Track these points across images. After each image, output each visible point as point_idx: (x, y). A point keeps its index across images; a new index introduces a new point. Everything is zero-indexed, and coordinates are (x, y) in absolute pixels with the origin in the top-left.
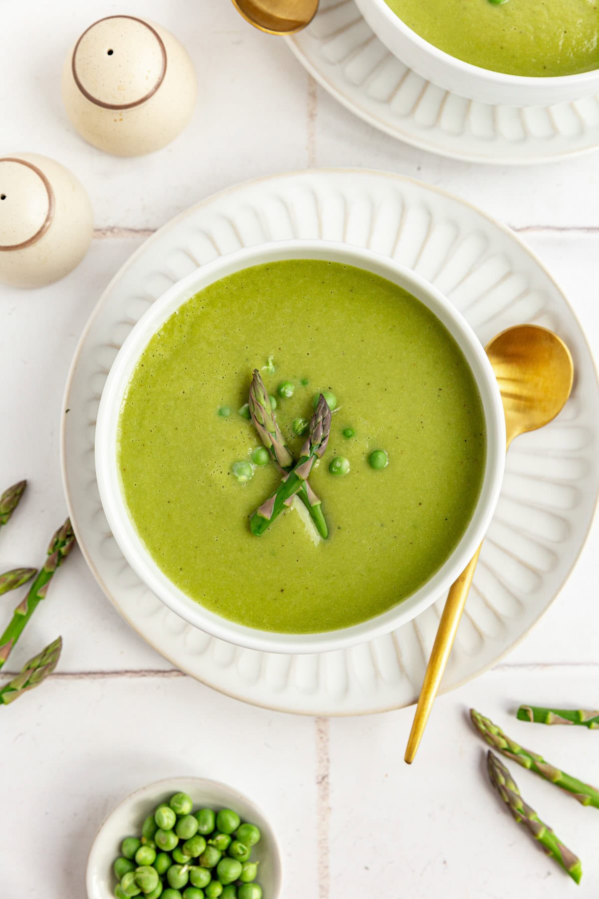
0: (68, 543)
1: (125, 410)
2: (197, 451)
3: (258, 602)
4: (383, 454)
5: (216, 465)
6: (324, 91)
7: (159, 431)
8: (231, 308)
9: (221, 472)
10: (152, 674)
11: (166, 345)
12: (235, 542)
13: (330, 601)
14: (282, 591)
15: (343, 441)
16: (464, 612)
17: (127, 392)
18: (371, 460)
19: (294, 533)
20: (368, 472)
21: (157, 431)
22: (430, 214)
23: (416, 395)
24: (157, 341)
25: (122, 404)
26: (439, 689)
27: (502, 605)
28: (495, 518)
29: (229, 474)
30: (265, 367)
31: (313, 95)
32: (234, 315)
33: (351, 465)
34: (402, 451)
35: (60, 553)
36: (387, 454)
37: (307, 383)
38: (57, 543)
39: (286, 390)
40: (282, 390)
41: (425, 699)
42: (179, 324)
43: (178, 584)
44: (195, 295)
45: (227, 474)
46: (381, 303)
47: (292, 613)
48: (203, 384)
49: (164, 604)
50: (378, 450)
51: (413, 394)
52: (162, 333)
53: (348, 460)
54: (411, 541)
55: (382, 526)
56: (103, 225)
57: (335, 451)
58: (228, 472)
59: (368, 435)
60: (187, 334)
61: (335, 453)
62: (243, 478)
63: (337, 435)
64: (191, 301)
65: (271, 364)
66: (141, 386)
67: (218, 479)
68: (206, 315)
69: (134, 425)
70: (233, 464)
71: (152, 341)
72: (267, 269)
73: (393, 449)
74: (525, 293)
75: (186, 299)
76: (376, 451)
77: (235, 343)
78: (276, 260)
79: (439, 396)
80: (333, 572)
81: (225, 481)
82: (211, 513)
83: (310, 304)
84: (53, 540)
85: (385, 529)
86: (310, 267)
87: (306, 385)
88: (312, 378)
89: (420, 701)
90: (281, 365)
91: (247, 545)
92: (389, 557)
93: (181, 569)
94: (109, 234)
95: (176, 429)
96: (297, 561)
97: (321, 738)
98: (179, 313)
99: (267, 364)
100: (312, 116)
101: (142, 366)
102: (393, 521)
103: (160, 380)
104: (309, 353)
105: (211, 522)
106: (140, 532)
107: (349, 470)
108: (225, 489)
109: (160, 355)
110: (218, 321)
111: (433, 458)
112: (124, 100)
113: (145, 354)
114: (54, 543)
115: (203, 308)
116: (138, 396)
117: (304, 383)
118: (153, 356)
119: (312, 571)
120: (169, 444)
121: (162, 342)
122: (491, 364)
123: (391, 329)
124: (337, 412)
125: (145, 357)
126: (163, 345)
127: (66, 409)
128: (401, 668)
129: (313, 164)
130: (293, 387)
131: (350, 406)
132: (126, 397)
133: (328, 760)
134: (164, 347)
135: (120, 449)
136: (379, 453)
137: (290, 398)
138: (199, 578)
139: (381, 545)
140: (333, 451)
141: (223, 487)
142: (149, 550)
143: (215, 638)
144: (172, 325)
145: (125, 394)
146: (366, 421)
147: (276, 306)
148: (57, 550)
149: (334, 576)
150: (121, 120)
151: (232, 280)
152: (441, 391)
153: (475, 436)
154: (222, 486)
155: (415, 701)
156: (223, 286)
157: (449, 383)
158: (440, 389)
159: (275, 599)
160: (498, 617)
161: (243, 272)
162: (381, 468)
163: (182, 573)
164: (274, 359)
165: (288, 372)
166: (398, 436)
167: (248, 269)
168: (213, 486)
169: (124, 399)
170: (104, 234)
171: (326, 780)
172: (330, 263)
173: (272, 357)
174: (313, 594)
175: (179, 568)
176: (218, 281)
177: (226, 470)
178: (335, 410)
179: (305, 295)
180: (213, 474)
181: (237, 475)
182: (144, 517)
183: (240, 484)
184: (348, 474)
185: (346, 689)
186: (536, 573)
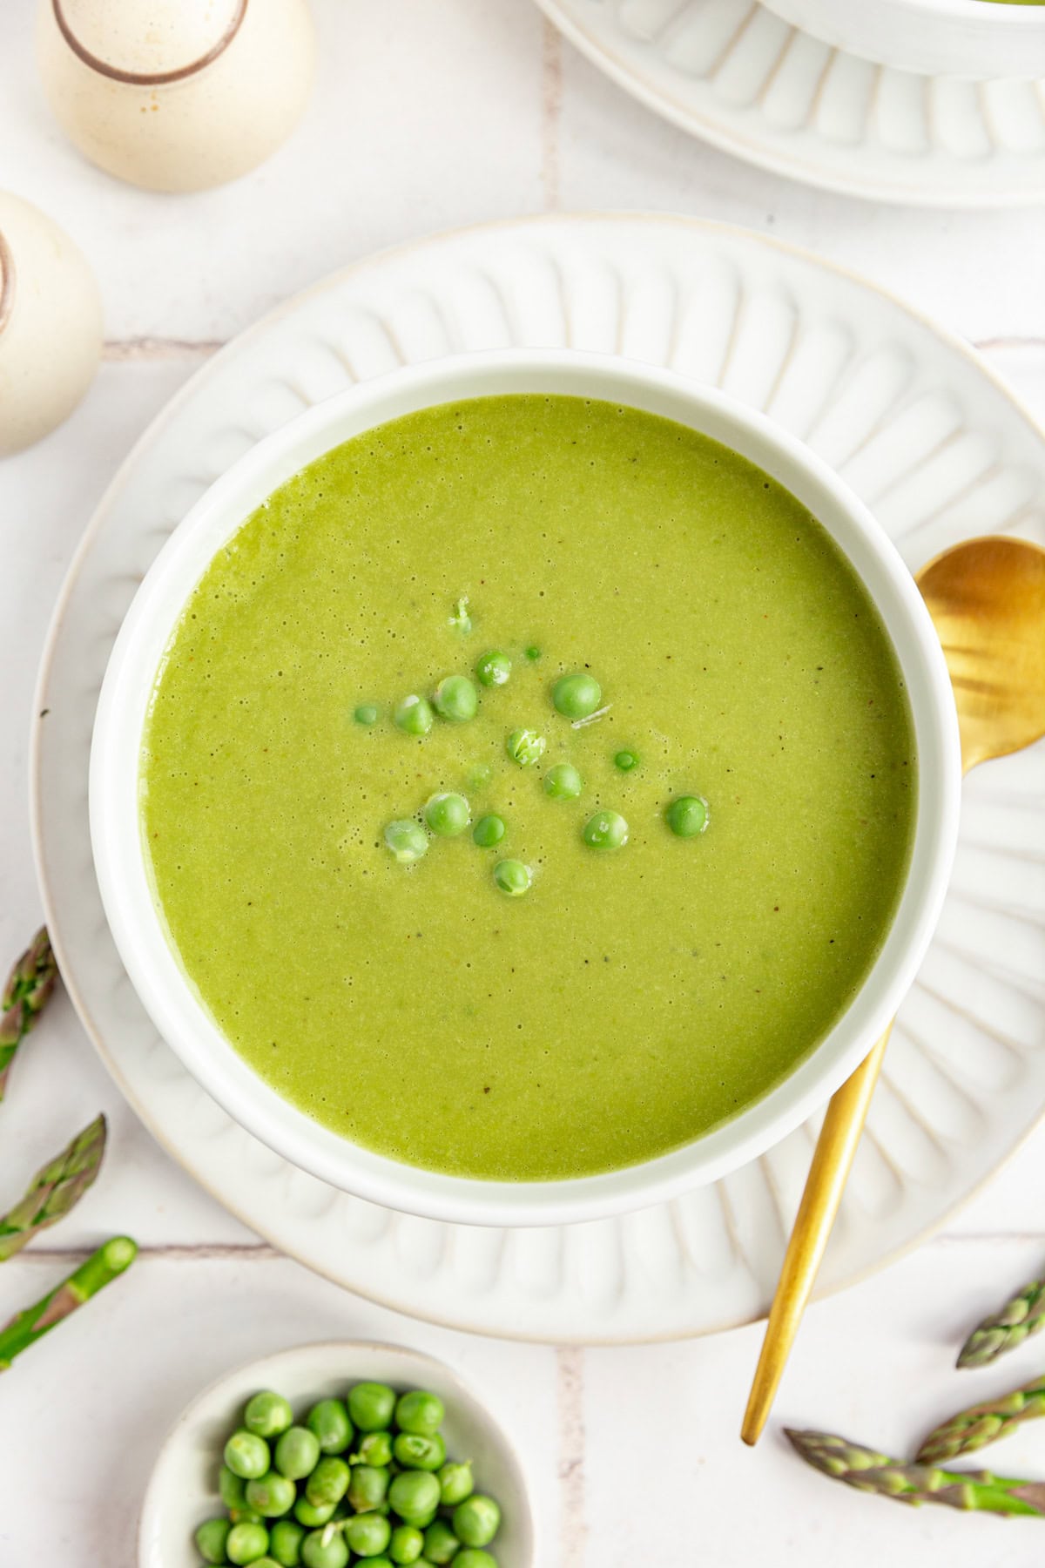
0: (40, 984)
1: (157, 710)
2: (309, 797)
3: (435, 1113)
4: (699, 805)
5: (349, 827)
6: (579, 57)
7: (228, 755)
8: (379, 497)
9: (361, 842)
10: (223, 1252)
11: (242, 573)
12: (389, 989)
13: (586, 1112)
14: (487, 1090)
15: (615, 778)
16: (865, 1130)
17: (160, 674)
18: (673, 817)
19: (513, 971)
20: (666, 843)
21: (224, 756)
22: (795, 309)
23: (769, 679)
24: (225, 565)
25: (151, 698)
26: (812, 1287)
27: (941, 1115)
28: (936, 942)
29: (377, 845)
30: (452, 621)
31: (554, 68)
32: (385, 510)
33: (630, 827)
34: (737, 798)
35: (26, 1006)
36: (706, 804)
37: (539, 655)
38: (19, 985)
39: (495, 670)
40: (487, 670)
41: (784, 1310)
42: (270, 530)
43: (268, 1075)
44: (304, 469)
45: (373, 846)
46: (695, 486)
47: (506, 1139)
48: (321, 656)
49: (234, 1119)
50: (687, 795)
51: (762, 679)
52: (235, 549)
53: (625, 818)
54: (756, 988)
55: (695, 954)
56: (123, 333)
57: (598, 799)
58: (376, 841)
59: (667, 764)
60: (287, 550)
61: (598, 803)
62: (406, 856)
63: (601, 765)
64: (295, 482)
65: (463, 613)
66: (191, 659)
67: (354, 855)
68: (328, 511)
69: (176, 741)
70: (386, 825)
71: (215, 565)
72: (457, 414)
73: (720, 793)
74: (992, 471)
75: (282, 479)
76: (683, 799)
77: (388, 570)
78: (474, 395)
79: (817, 682)
80: (594, 1052)
81: (369, 859)
82: (338, 927)
83: (546, 488)
84: (10, 980)
85: (701, 961)
86: (547, 411)
87: (536, 660)
88: (548, 644)
89: (775, 1313)
90: (485, 615)
91: (413, 995)
92: (710, 1020)
93: (274, 1045)
94: (135, 351)
95: (266, 750)
96: (520, 1027)
97: (569, 1385)
98: (271, 507)
99: (456, 613)
100: (551, 110)
101: (194, 617)
102: (719, 945)
103: (230, 647)
104: (545, 591)
105: (338, 945)
106: (187, 966)
107: (626, 838)
108: (370, 876)
109: (230, 594)
110: (352, 523)
111: (805, 812)
112: (160, 64)
113: (198, 592)
114: (12, 987)
115: (321, 495)
116: (183, 682)
117: (532, 654)
118: (217, 597)
119: (549, 1049)
120: (251, 782)
121: (234, 568)
122: (931, 615)
123: (716, 542)
124: (602, 716)
125: (199, 600)
126: (236, 574)
127: (42, 710)
128: (733, 1246)
129: (553, 205)
130: (510, 664)
131: (630, 705)
132: (158, 683)
133: (582, 1429)
134: (240, 578)
135: (146, 792)
136: (689, 802)
137: (503, 686)
138: (311, 1064)
139: (694, 994)
140: (594, 799)
141: (365, 872)
142: (208, 1004)
143: (345, 1195)
144: (256, 532)
145: (157, 676)
146: (662, 736)
147: (475, 491)
148: (19, 1000)
149: (596, 1059)
150: (155, 108)
151: (383, 437)
152: (821, 672)
153: (893, 766)
154: (362, 871)
155: (763, 1314)
156: (363, 449)
157: (839, 655)
158: (820, 669)
159: (472, 1108)
160: (934, 1143)
161: (405, 421)
162: (693, 834)
163: (275, 1052)
164: (470, 602)
165: (500, 632)
166: (731, 768)
167: (416, 414)
168: (343, 870)
169: (154, 688)
170: (126, 351)
171: (577, 1469)
172: (588, 403)
173: (466, 598)
174: (552, 1097)
175: (270, 1041)
176: (354, 440)
177: (370, 839)
178: (598, 713)
179: (536, 469)
180: (343, 845)
181: (393, 848)
182: (195, 935)
183: (400, 867)
184: (624, 848)
185: (620, 1289)
186: (1010, 1050)
